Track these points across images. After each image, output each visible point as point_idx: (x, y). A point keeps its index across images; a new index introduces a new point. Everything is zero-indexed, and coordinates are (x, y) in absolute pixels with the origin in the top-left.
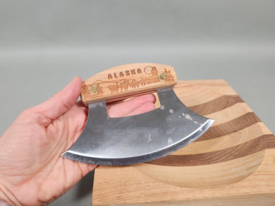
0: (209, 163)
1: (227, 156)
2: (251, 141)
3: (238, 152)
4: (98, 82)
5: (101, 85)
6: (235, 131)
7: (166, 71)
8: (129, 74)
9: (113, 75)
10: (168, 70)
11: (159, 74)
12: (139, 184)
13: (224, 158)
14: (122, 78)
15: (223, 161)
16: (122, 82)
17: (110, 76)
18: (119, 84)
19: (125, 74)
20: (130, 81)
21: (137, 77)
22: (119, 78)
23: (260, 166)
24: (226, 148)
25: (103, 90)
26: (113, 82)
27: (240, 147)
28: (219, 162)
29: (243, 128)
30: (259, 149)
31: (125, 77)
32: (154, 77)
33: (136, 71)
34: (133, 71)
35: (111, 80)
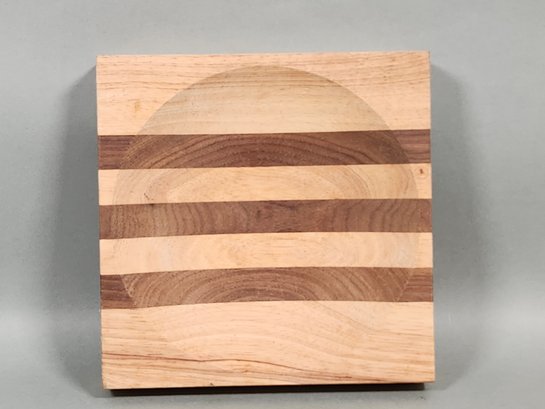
1: (195, 148)
2: (142, 167)
3: (174, 150)
6: (152, 205)
12: (365, 79)
13: (200, 145)
15: (205, 137)
23: (166, 100)
24: (185, 170)
27: (164, 162)
30: (144, 140)
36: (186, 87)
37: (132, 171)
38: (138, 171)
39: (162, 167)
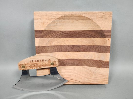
0: (65, 31)
1: (57, 34)
3: (53, 34)
4: (25, 64)
5: (27, 65)
6: (48, 46)
7: (54, 62)
8: (39, 61)
9: (32, 61)
10: (55, 61)
11: (51, 63)
12: (97, 18)
13: (59, 33)
14: (36, 63)
16: (35, 64)
17: (30, 61)
18: (34, 65)
19: (37, 61)
20: (39, 65)
21: (42, 63)
22: (34, 63)
25: (28, 67)
26: (32, 64)
28: (61, 31)
29: (45, 46)
30: (46, 32)
31: (37, 62)
32: (49, 63)
33: (42, 61)
34: (40, 60)
35: (31, 63)
36: (55, 19)
37: (43, 39)
38: (44, 39)
39: (50, 38)
